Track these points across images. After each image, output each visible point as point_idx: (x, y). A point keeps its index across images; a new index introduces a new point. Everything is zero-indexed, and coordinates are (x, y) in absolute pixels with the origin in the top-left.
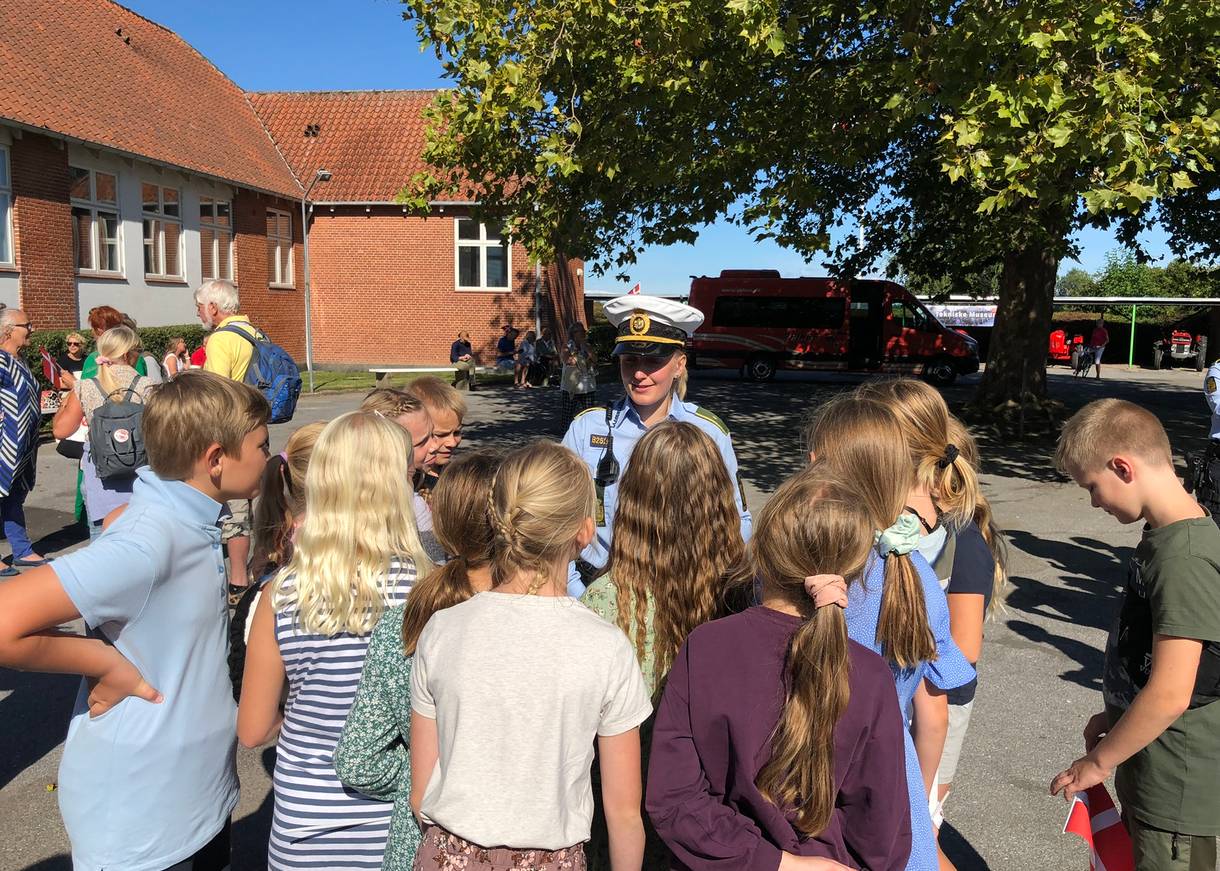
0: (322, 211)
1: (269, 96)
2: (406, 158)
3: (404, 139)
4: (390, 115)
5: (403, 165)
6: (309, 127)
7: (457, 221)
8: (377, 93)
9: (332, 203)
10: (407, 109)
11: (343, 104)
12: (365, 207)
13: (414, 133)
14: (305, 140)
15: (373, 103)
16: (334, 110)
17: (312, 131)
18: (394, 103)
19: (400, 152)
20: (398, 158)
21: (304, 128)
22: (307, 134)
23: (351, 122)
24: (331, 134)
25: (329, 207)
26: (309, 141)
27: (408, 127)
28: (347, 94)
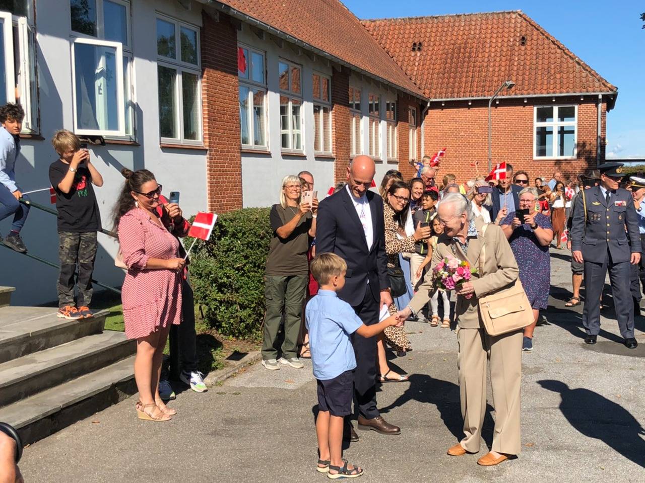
0: (436, 105)
1: (378, 22)
2: (492, 64)
3: (487, 50)
4: (472, 32)
5: (491, 69)
6: (415, 44)
7: (535, 109)
8: (459, 16)
9: (444, 100)
10: (484, 27)
11: (435, 25)
12: (467, 101)
13: (494, 45)
14: (413, 54)
15: (457, 24)
16: (429, 30)
17: (418, 47)
18: (473, 23)
19: (486, 60)
20: (485, 64)
21: (410, 45)
22: (414, 49)
23: (444, 39)
24: (431, 48)
25: (441, 102)
26: (416, 55)
27: (488, 41)
28: (436, 18)
